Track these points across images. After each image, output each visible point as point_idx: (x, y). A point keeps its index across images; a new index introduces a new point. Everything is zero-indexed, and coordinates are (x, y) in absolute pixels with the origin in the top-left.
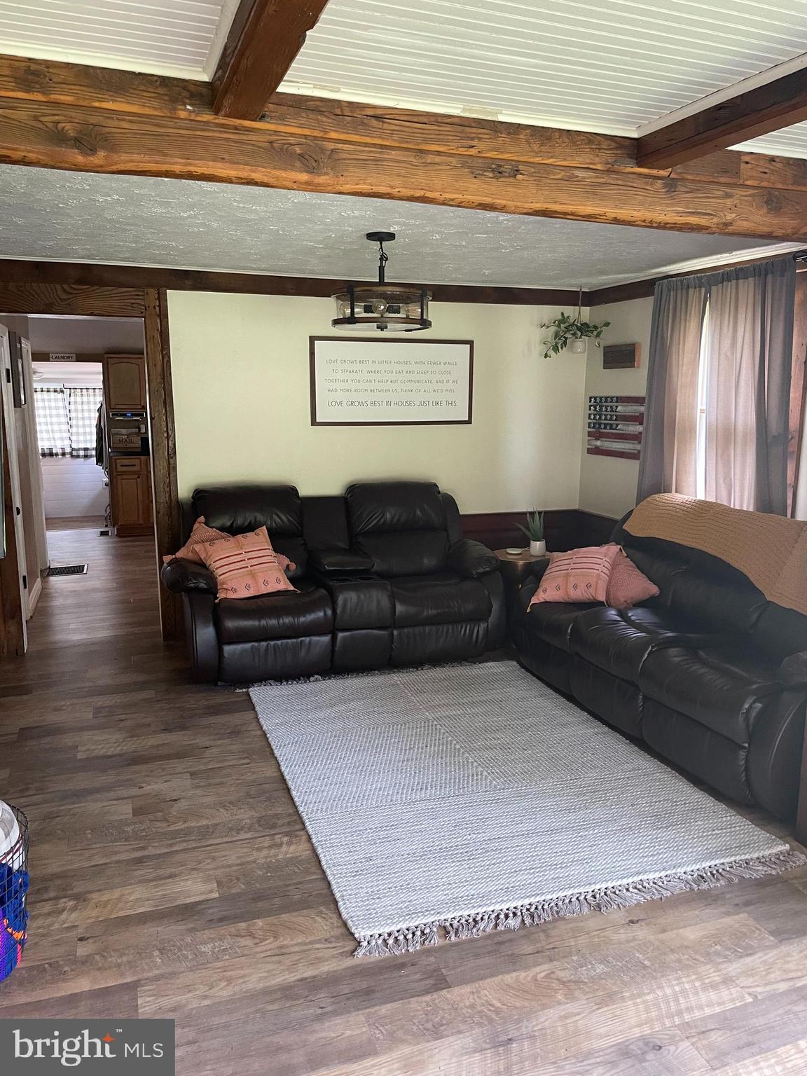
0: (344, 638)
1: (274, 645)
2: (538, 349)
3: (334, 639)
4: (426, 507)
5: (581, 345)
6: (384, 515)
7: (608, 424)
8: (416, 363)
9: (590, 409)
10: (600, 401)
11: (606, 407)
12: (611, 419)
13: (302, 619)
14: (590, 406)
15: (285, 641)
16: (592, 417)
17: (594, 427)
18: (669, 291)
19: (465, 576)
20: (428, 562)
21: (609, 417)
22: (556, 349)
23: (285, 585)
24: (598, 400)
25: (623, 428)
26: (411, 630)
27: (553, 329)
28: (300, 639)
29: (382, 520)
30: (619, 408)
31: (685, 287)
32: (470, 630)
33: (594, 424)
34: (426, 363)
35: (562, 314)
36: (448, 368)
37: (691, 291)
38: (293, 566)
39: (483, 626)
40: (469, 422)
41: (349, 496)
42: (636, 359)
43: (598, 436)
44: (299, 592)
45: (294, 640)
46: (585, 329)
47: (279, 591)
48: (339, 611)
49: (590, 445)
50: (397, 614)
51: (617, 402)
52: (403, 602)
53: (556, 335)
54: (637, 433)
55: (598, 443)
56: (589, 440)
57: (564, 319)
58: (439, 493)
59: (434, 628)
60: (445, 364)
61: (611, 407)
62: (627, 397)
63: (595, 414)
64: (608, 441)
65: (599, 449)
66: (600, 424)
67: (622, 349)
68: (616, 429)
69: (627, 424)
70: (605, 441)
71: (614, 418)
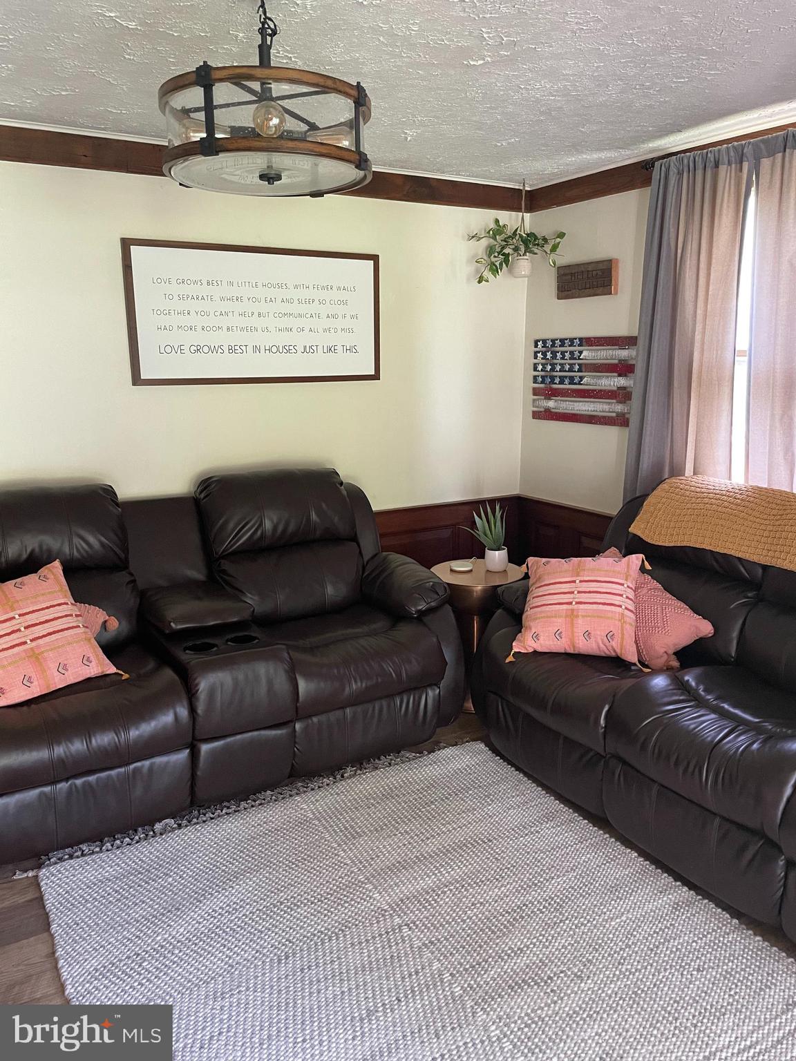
0: (213, 752)
1: (84, 784)
2: (466, 269)
3: (194, 755)
4: (324, 505)
5: (524, 264)
6: (261, 525)
7: (566, 377)
8: (296, 287)
9: (536, 357)
10: (553, 345)
11: (563, 353)
12: (570, 370)
13: (134, 733)
14: (536, 353)
15: (104, 775)
16: (540, 367)
17: (542, 382)
18: (680, 174)
19: (397, 615)
20: (333, 591)
21: (567, 367)
22: (495, 270)
23: (101, 665)
24: (549, 344)
25: (590, 381)
26: (323, 718)
27: (484, 242)
28: (132, 767)
29: (259, 533)
30: (585, 354)
31: (710, 165)
32: (414, 702)
33: (542, 377)
34: (311, 287)
35: (497, 221)
36: (344, 295)
37: (723, 169)
38: (114, 624)
39: (432, 694)
40: (376, 377)
41: (202, 496)
42: (613, 282)
43: (551, 394)
44: (126, 676)
45: (122, 770)
46: (531, 242)
47: (89, 679)
48: (201, 709)
49: (538, 407)
50: (301, 699)
51: (580, 345)
52: (308, 676)
53: (490, 250)
54: (615, 388)
55: (551, 404)
56: (534, 400)
57: (498, 229)
58: (341, 484)
59: (359, 709)
60: (339, 289)
61: (572, 353)
62: (599, 338)
63: (545, 364)
64: (566, 401)
65: (551, 412)
66: (553, 378)
67: (589, 269)
68: (580, 384)
69: (597, 376)
70: (561, 401)
71: (577, 367)
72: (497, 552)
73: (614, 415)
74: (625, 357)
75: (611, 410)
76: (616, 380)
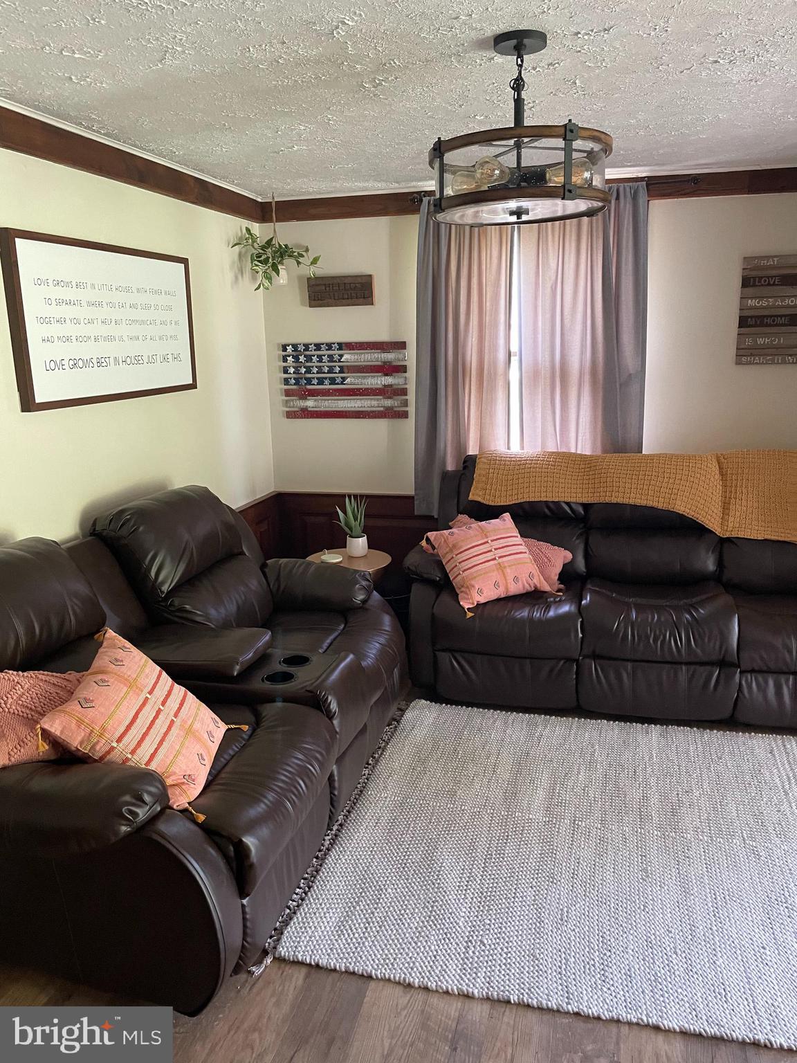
7: (326, 378)
8: (138, 290)
9: (285, 361)
10: (306, 350)
11: (320, 357)
12: (330, 372)
14: (285, 357)
16: (291, 370)
17: (296, 384)
21: (326, 369)
24: (301, 348)
30: (345, 357)
33: (296, 379)
34: (148, 291)
35: (249, 231)
40: (194, 386)
42: (374, 295)
43: (306, 394)
49: (290, 407)
51: (339, 349)
54: (383, 386)
55: (308, 403)
56: (286, 401)
60: (165, 293)
61: (330, 356)
62: (360, 343)
63: (298, 367)
64: (328, 400)
65: (308, 411)
66: (309, 381)
67: (346, 282)
68: (342, 383)
69: (362, 376)
70: (322, 400)
71: (338, 369)
72: (360, 539)
73: (382, 409)
74: (391, 359)
75: (380, 405)
76: (383, 379)
